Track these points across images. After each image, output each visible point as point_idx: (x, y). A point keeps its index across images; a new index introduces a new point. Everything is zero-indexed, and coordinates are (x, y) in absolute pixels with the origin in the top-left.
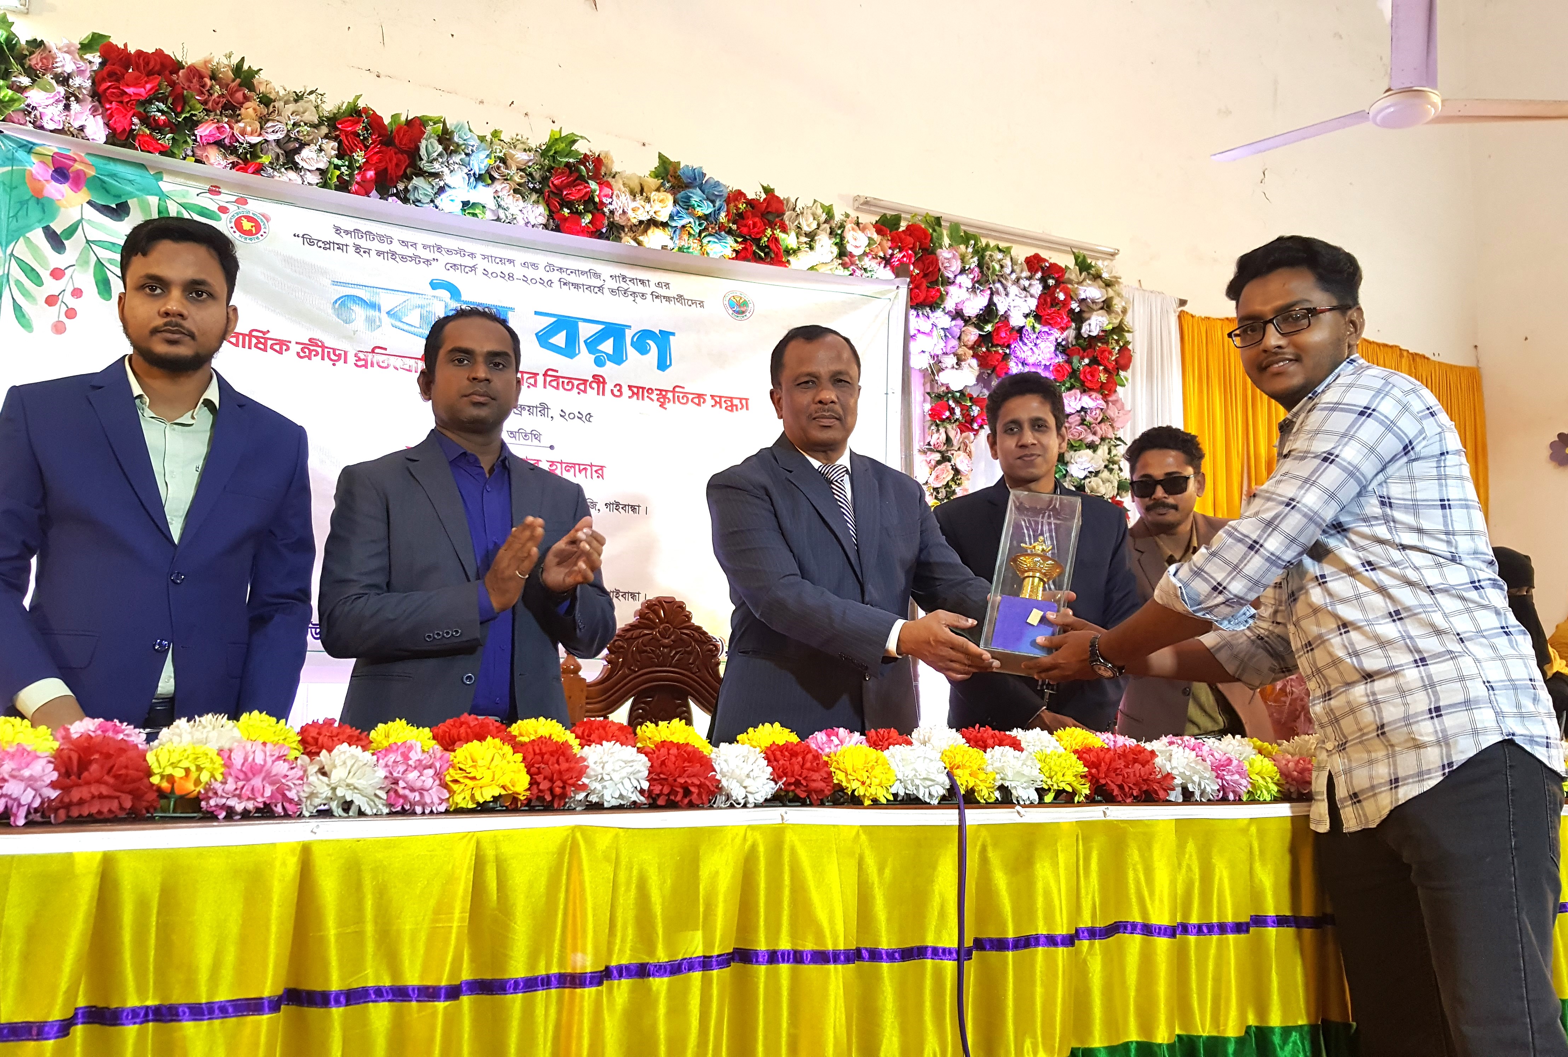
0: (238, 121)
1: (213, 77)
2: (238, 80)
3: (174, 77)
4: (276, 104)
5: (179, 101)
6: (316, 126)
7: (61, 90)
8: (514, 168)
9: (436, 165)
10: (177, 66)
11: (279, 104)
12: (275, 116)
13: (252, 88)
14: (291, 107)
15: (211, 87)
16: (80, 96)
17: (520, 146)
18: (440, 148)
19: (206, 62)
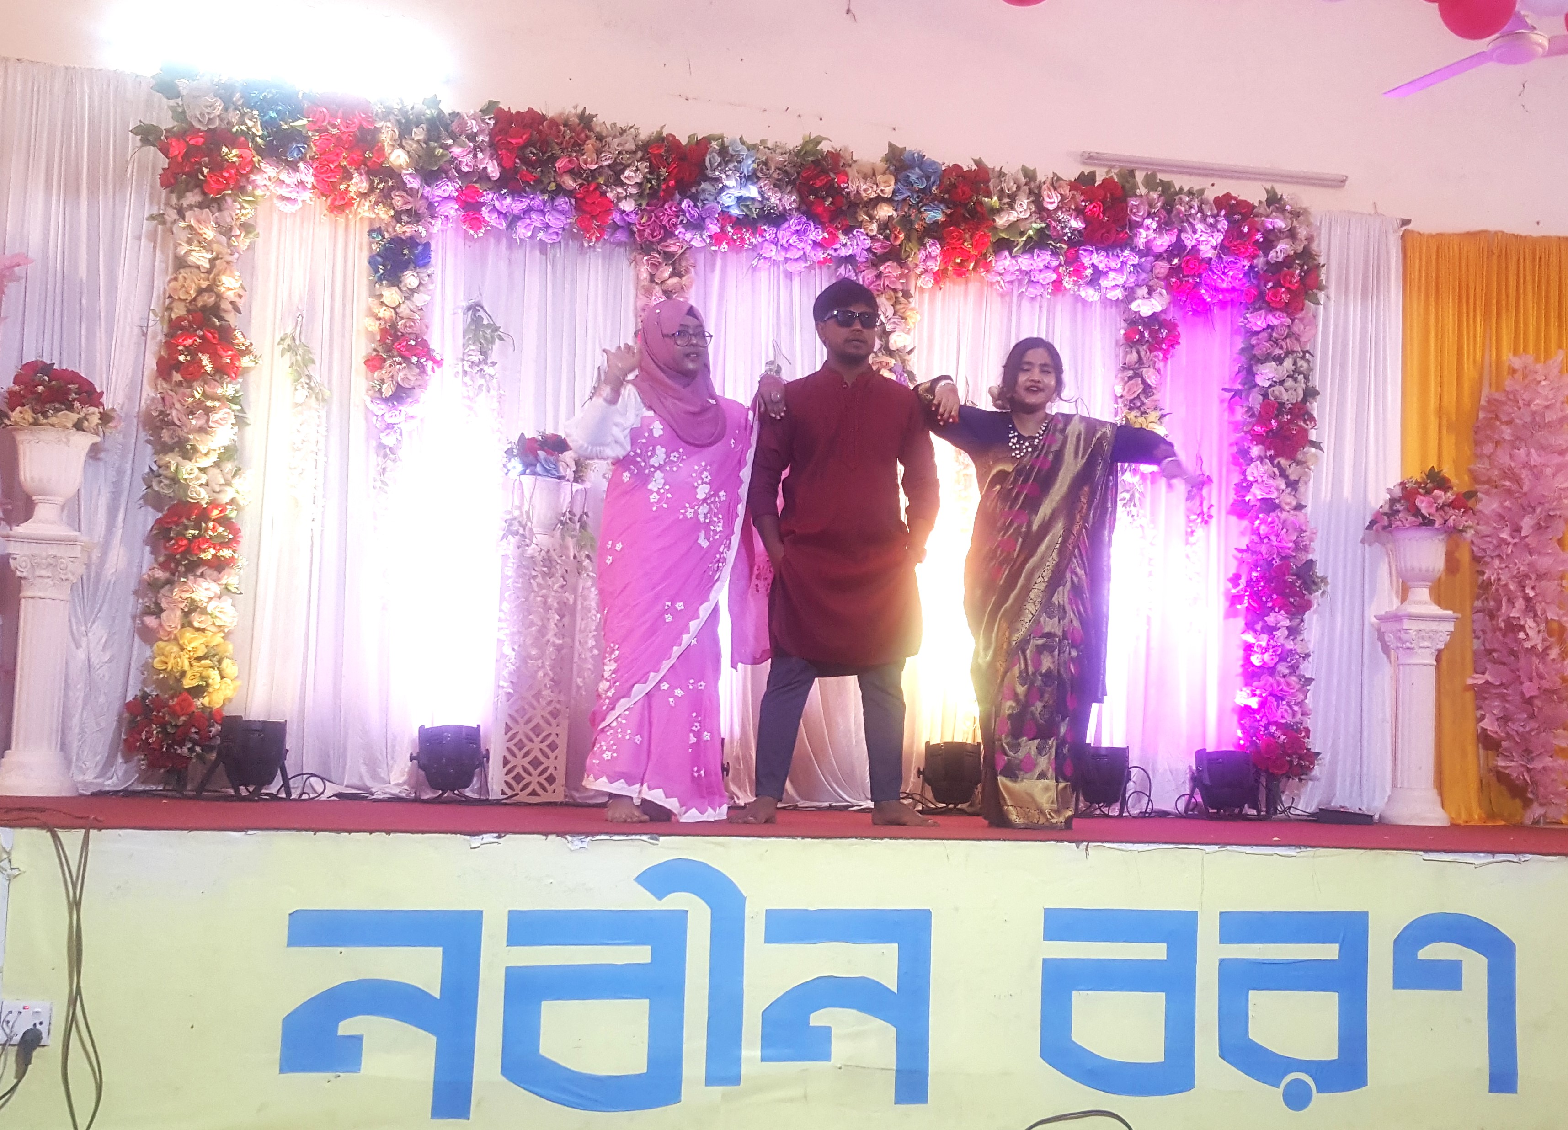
0: (583, 155)
1: (565, 125)
2: (582, 125)
3: (541, 127)
4: (607, 139)
5: (543, 144)
6: (635, 152)
7: (471, 144)
8: (773, 168)
9: (717, 173)
10: (543, 117)
11: (609, 139)
12: (606, 148)
13: (591, 129)
14: (616, 141)
15: (565, 131)
16: (483, 148)
17: (778, 151)
18: (719, 160)
19: (561, 114)
